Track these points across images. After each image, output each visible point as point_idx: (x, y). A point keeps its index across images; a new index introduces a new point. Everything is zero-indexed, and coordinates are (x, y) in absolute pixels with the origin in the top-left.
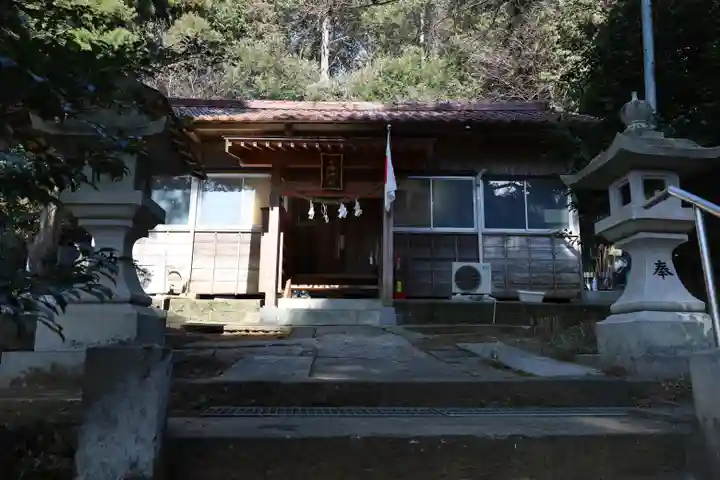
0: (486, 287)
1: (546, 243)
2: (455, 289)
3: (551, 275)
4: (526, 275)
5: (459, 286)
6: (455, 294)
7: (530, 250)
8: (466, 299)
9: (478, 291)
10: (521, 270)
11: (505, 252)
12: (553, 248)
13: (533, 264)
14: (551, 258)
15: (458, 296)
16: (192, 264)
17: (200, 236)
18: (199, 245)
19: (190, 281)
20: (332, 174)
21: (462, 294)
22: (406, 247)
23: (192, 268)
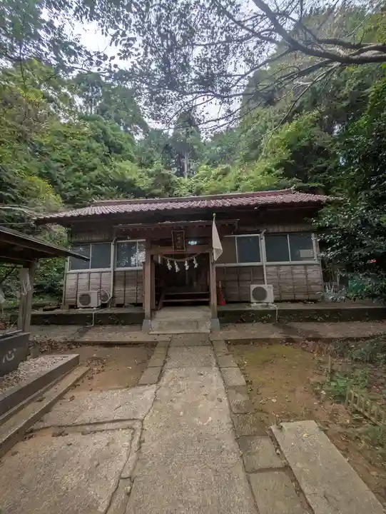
0: (270, 298)
1: (302, 269)
2: (252, 300)
3: (305, 286)
4: (291, 287)
5: (255, 297)
6: (253, 303)
7: (293, 274)
8: (259, 306)
9: (266, 301)
10: (288, 284)
11: (279, 275)
12: (306, 271)
13: (295, 281)
14: (305, 277)
15: (255, 305)
16: (113, 289)
17: (117, 274)
18: (116, 278)
19: (112, 298)
20: (179, 242)
21: (257, 303)
22: (223, 275)
23: (113, 291)
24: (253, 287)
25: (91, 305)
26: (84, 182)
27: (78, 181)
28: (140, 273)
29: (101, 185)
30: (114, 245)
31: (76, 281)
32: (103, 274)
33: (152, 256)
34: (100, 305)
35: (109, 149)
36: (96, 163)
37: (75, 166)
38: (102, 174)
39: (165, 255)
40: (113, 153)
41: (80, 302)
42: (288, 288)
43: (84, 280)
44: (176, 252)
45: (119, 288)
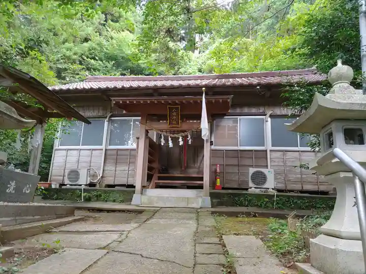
0: (271, 184)
2: (251, 184)
3: (315, 176)
4: (299, 176)
5: (253, 182)
6: (251, 188)
7: (301, 161)
8: (258, 191)
9: (266, 186)
10: (295, 173)
11: (284, 162)
13: (303, 170)
15: (253, 189)
16: (104, 168)
17: (109, 152)
18: (108, 157)
19: (102, 177)
20: (175, 117)
21: (255, 188)
22: (222, 159)
23: (103, 170)
24: (252, 170)
25: (79, 182)
26: (75, 54)
27: (68, 53)
28: (133, 153)
29: (94, 59)
30: (108, 121)
31: (64, 158)
32: (94, 152)
33: (147, 132)
34: (88, 182)
35: (106, 17)
36: (89, 32)
37: (65, 36)
38: (97, 47)
39: (160, 130)
40: (110, 21)
41: (69, 178)
42: (294, 176)
43: (73, 157)
44: (171, 127)
45: (110, 168)
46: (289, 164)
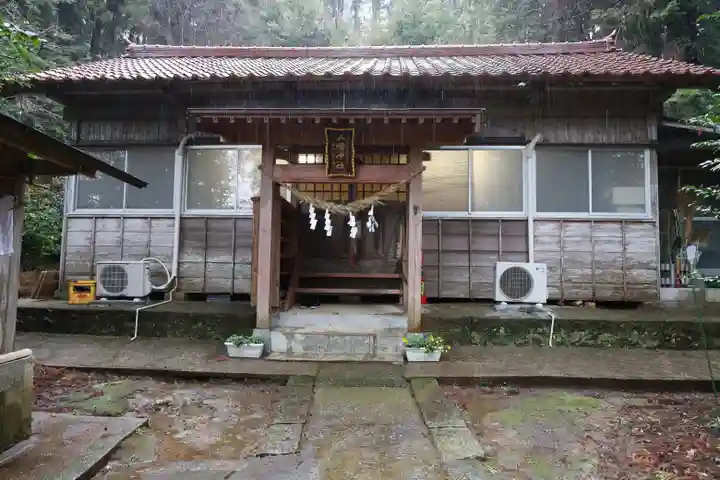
0: (539, 294)
1: (614, 230)
2: (500, 296)
3: (619, 271)
4: (588, 271)
5: (505, 291)
6: (499, 303)
7: (594, 241)
9: (529, 299)
10: (582, 265)
11: (561, 243)
12: (623, 237)
13: (597, 258)
14: (620, 249)
15: (505, 307)
16: (179, 259)
17: (188, 223)
18: (187, 234)
19: (177, 278)
20: (341, 155)
21: (508, 303)
22: (435, 237)
23: (179, 263)
24: (502, 267)
25: (127, 292)
28: (241, 225)
30: (183, 155)
31: (90, 235)
32: (154, 223)
34: (148, 292)
41: (104, 283)
42: (580, 272)
43: (108, 233)
44: (333, 177)
45: (193, 258)
46: (569, 248)
